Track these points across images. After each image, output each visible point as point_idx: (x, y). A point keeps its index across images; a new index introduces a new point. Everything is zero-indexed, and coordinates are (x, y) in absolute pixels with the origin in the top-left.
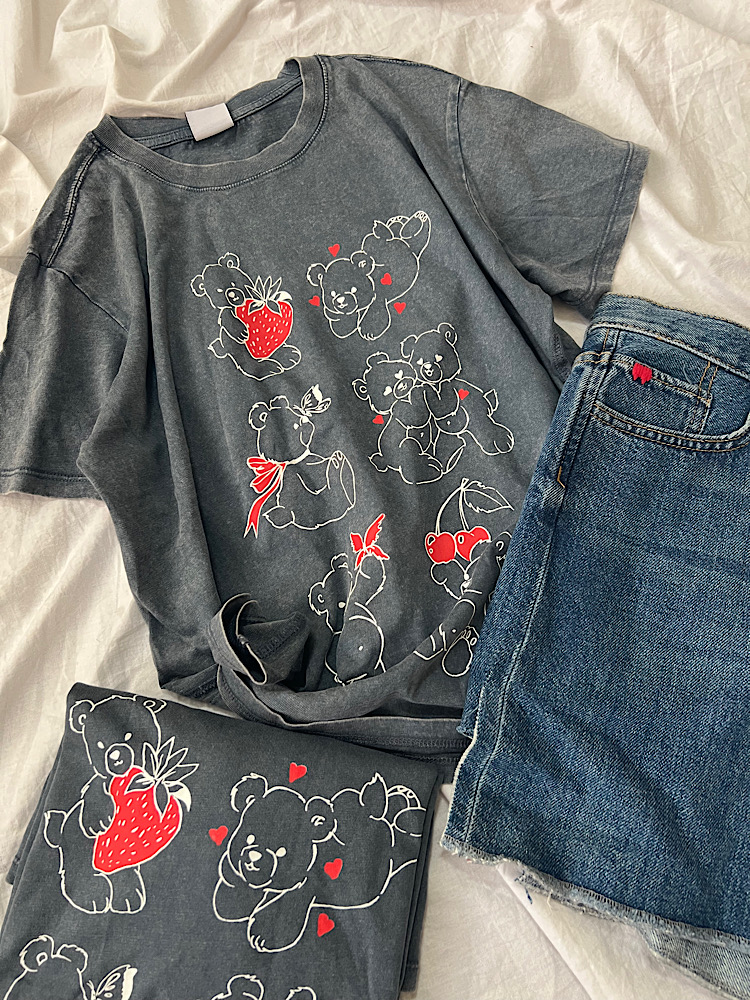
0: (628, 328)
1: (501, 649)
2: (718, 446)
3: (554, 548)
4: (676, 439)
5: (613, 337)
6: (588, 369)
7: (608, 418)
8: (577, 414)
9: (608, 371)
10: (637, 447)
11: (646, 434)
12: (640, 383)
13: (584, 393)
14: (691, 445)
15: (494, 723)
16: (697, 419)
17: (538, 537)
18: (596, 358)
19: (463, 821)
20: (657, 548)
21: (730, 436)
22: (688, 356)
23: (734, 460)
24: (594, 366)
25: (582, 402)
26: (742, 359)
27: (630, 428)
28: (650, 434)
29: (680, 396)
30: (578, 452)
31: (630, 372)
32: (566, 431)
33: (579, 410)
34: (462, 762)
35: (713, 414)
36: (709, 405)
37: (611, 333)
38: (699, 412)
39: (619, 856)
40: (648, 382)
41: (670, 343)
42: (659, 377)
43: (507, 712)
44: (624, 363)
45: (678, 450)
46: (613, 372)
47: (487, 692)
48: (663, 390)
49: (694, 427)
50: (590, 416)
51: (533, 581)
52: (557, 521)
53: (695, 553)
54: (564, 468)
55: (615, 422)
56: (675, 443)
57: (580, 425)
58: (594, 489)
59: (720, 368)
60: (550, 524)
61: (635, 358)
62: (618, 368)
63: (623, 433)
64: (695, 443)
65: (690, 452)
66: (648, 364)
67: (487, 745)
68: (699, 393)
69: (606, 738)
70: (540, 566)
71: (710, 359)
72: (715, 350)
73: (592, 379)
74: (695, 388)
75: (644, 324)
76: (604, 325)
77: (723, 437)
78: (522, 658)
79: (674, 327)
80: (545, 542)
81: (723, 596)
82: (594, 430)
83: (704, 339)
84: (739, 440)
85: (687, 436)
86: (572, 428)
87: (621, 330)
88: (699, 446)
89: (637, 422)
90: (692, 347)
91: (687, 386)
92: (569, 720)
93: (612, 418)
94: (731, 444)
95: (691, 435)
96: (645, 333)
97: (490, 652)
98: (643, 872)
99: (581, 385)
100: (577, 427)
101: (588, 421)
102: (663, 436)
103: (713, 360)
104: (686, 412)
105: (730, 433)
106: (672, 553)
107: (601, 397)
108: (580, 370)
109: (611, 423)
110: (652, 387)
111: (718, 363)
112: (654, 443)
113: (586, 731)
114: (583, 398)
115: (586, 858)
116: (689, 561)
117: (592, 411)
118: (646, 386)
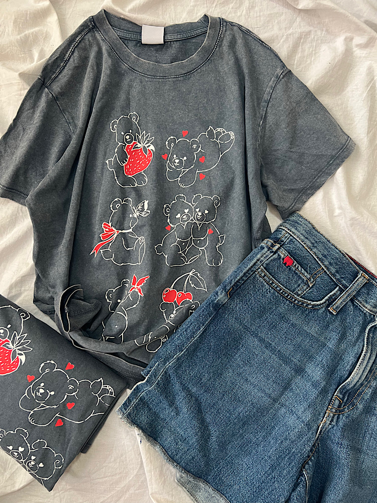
0: (294, 236)
1: (171, 352)
2: (305, 305)
3: (213, 319)
4: (288, 295)
5: (286, 237)
6: (266, 249)
7: (263, 275)
8: (250, 269)
9: (273, 255)
10: (270, 292)
11: (276, 287)
12: (285, 265)
13: (258, 260)
14: (293, 300)
15: (155, 378)
16: (302, 290)
17: (208, 313)
18: (273, 246)
19: (128, 406)
20: (256, 336)
21: (312, 303)
22: (313, 261)
23: (309, 313)
24: (269, 249)
25: (255, 264)
26: (337, 272)
27: (271, 282)
28: (278, 288)
29: (301, 277)
30: (243, 284)
31: (283, 259)
32: (241, 274)
33: (252, 267)
34: (138, 384)
35: (311, 290)
36: (311, 286)
37: (286, 235)
38: (305, 287)
39: (180, 443)
40: (289, 266)
41: (309, 252)
42: (295, 266)
43: (163, 376)
44: (283, 253)
45: (287, 300)
46: (276, 256)
47: (159, 365)
48: (294, 272)
49: (299, 292)
50: (256, 271)
51: (197, 330)
52: (219, 309)
53: (271, 344)
54: (233, 288)
55: (265, 277)
56: (287, 297)
57: (249, 274)
58: (242, 302)
59: (325, 271)
60: (215, 310)
61: (289, 253)
62: (279, 255)
63: (267, 283)
64: (295, 300)
65: (291, 303)
66: (293, 258)
67: (149, 385)
68: (310, 279)
69: (197, 400)
70: (203, 325)
71: (323, 266)
72: (326, 263)
73: (264, 256)
74: (309, 276)
75: (303, 238)
76: (286, 229)
77: (309, 302)
78: (178, 358)
79: (316, 245)
80: (210, 317)
81: (272, 367)
82: (254, 278)
83: (325, 256)
84: (316, 306)
85: (293, 296)
86: (245, 274)
87: (291, 236)
88: (296, 302)
89: (275, 281)
90: (318, 258)
91: (306, 274)
92: (185, 388)
93: (265, 275)
94: (311, 306)
95: (295, 296)
96: (301, 242)
97: (166, 351)
98: (185, 452)
99: (259, 256)
100: (247, 274)
101: (254, 273)
102: (283, 291)
103: (324, 268)
104: (299, 285)
105: (313, 301)
106: (261, 340)
107: (264, 265)
108: (262, 248)
109: (263, 277)
110: (290, 269)
111: (325, 270)
112: (278, 293)
113: (190, 395)
114: (256, 262)
115: (168, 438)
116: (266, 347)
117: (257, 270)
118: (287, 267)
